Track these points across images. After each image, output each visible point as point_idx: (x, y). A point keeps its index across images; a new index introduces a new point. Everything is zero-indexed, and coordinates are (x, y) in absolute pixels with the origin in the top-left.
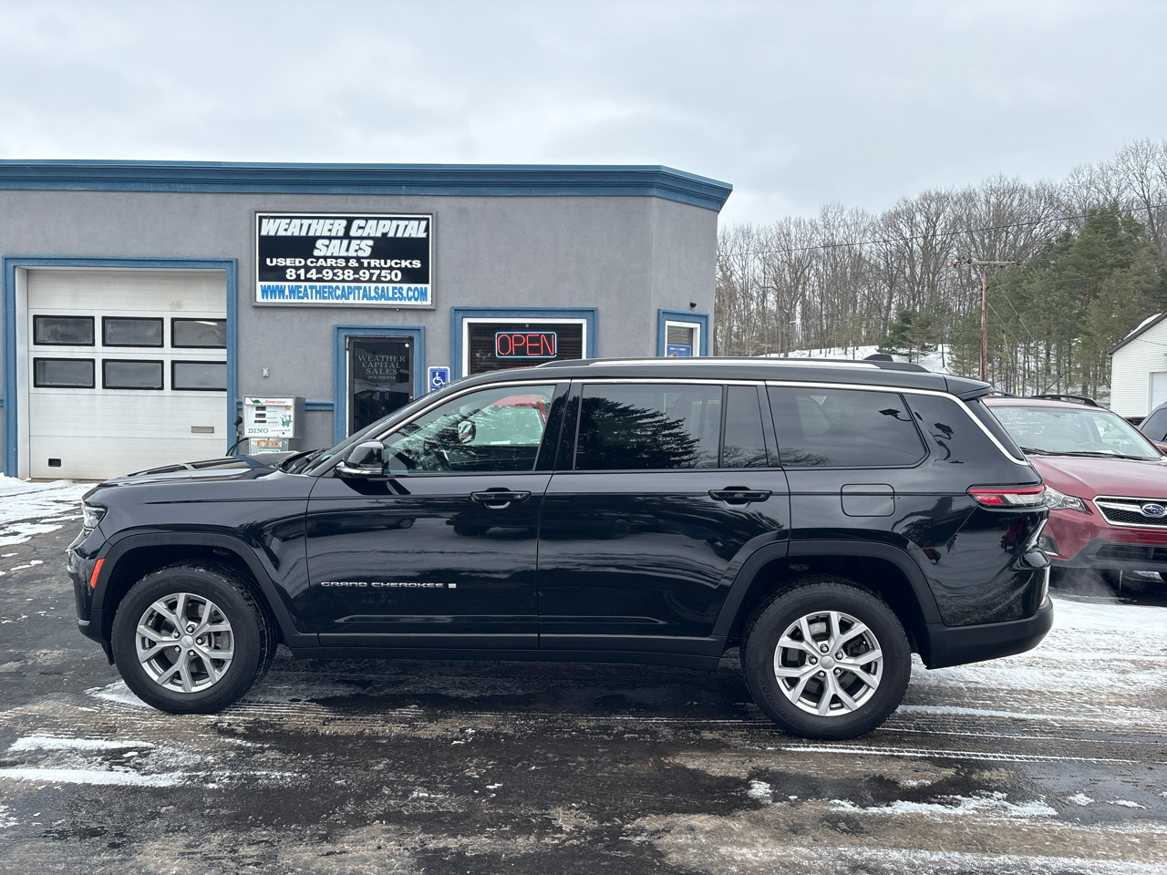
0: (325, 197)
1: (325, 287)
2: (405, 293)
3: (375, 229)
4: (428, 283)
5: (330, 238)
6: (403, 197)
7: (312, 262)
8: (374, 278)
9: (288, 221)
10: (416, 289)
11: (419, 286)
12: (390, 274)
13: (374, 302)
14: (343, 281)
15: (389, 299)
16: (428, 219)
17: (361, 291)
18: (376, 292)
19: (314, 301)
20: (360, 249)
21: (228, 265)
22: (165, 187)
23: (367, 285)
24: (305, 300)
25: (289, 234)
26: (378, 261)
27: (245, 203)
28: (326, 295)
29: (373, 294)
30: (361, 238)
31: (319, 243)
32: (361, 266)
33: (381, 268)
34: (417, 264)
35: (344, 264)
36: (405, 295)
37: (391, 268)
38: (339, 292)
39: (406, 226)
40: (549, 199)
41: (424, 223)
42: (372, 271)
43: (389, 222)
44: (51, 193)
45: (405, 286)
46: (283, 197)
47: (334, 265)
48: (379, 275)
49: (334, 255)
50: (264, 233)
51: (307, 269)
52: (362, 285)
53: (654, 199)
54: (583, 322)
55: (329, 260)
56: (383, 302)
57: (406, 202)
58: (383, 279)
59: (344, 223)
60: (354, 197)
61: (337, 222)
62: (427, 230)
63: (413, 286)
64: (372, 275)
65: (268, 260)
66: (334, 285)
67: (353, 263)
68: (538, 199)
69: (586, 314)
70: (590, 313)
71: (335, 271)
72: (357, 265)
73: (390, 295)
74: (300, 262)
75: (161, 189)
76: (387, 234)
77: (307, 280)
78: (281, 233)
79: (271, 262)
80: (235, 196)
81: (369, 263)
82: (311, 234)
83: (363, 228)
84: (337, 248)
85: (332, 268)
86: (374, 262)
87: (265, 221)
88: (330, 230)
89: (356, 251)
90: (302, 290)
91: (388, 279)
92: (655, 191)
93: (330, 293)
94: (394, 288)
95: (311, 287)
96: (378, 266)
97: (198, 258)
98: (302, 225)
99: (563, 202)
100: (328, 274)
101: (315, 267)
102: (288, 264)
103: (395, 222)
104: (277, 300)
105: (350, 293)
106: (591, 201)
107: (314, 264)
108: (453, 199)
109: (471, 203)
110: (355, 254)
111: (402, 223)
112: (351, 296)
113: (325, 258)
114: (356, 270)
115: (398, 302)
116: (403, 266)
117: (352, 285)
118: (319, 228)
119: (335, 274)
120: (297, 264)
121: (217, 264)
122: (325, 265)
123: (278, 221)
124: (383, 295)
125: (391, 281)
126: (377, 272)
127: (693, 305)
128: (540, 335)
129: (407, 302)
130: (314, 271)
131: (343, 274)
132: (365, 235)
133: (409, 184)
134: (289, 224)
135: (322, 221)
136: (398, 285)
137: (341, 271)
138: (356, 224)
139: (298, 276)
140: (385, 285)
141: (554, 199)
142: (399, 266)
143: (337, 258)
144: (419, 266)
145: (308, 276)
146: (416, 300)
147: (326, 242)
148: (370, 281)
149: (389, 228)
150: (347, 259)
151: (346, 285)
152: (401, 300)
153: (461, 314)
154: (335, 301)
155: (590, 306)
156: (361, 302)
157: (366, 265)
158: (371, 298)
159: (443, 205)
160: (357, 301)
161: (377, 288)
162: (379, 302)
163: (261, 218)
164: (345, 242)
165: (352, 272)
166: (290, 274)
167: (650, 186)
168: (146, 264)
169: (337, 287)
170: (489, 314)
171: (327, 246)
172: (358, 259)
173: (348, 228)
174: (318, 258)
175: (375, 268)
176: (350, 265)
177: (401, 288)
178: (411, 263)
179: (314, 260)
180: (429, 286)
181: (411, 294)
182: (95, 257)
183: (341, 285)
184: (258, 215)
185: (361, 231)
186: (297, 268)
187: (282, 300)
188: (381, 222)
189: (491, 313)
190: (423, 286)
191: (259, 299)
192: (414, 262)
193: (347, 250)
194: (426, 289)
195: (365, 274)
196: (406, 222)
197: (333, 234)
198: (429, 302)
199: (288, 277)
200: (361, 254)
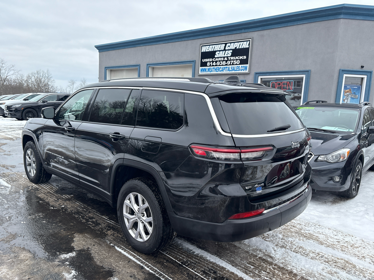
0: (220, 37)
1: (217, 68)
2: (240, 68)
3: (233, 46)
4: (248, 64)
5: (220, 51)
6: (243, 34)
7: (214, 60)
8: (231, 64)
9: (209, 46)
10: (244, 66)
11: (245, 65)
12: (236, 62)
13: (231, 72)
14: (223, 65)
15: (235, 71)
16: (250, 40)
17: (227, 68)
18: (232, 69)
19: (214, 73)
20: (228, 54)
21: (193, 62)
22: (180, 40)
23: (229, 66)
24: (212, 73)
25: (209, 51)
26: (233, 57)
27: (198, 42)
28: (217, 70)
29: (231, 69)
30: (229, 50)
31: (217, 53)
32: (228, 60)
33: (234, 60)
34: (245, 57)
35: (223, 59)
36: (240, 69)
37: (237, 60)
38: (221, 69)
39: (243, 44)
40: (295, 26)
41: (248, 42)
42: (231, 61)
43: (237, 43)
44: (157, 45)
45: (240, 66)
46: (209, 38)
47: (220, 60)
48: (233, 63)
49: (221, 56)
50: (202, 51)
51: (213, 62)
52: (228, 66)
53: (342, 19)
54: (304, 76)
55: (219, 58)
56: (233, 72)
57: (244, 35)
58: (234, 64)
59: (224, 45)
60: (228, 36)
61: (222, 45)
62: (249, 45)
63: (243, 65)
64: (231, 62)
65: (203, 60)
66: (220, 67)
67: (226, 59)
68: (290, 27)
69: (305, 73)
70: (307, 72)
71: (220, 62)
72: (227, 59)
73: (236, 69)
74: (211, 60)
75: (179, 40)
76: (236, 47)
77: (213, 66)
78: (207, 51)
79: (204, 61)
80: (196, 40)
81: (230, 58)
82: (215, 50)
83: (229, 46)
84: (221, 54)
85: (220, 61)
86: (232, 58)
87: (203, 47)
88: (220, 48)
89: (227, 54)
90: (211, 69)
91: (235, 64)
92: (342, 16)
93: (219, 70)
94: (237, 67)
95: (214, 68)
96: (233, 59)
97: (186, 61)
98: (212, 47)
99: (301, 27)
100: (218, 63)
101: (215, 61)
102: (208, 61)
103: (239, 43)
104: (205, 73)
105: (224, 69)
106: (313, 25)
107: (215, 60)
108: (259, 32)
109: (266, 32)
110: (226, 56)
111: (241, 43)
112: (224, 70)
113: (218, 58)
114: (226, 61)
115: (238, 72)
116: (240, 59)
117: (225, 66)
118: (217, 48)
119: (220, 63)
120: (210, 61)
121: (190, 62)
122: (218, 60)
123: (206, 47)
124: (234, 70)
125: (236, 64)
126: (232, 61)
127: (362, 67)
128: (287, 82)
129: (241, 71)
130: (215, 62)
131: (223, 63)
132: (230, 49)
133: (245, 29)
134: (209, 47)
135: (218, 45)
136: (238, 66)
137: (222, 62)
138: (228, 45)
139: (210, 64)
140: (234, 66)
141: (297, 26)
142: (239, 58)
143: (221, 57)
144: (246, 58)
145: (213, 64)
146: (244, 70)
147: (219, 52)
148: (230, 65)
149: (237, 45)
150: (224, 57)
151: (223, 66)
152: (239, 71)
153: (258, 75)
154: (220, 72)
155: (307, 69)
156: (227, 72)
157: (229, 59)
158: (230, 71)
159: (255, 35)
160: (226, 72)
161: (232, 67)
162: (232, 72)
163: (202, 46)
164: (224, 52)
165: (225, 62)
166: (208, 64)
167: (340, 14)
168: (175, 64)
169: (221, 68)
170: (268, 74)
171: (219, 54)
172: (227, 57)
173: (225, 47)
174: (216, 58)
175: (232, 60)
176: (225, 59)
177: (239, 67)
178: (243, 57)
179: (215, 59)
180: (248, 65)
181: (242, 68)
182: (164, 62)
183: (222, 67)
184: (201, 45)
185: (229, 47)
186: (210, 62)
187: (206, 73)
188: (235, 43)
189: (269, 74)
190: (246, 65)
191: (200, 73)
192: (244, 57)
193: (224, 54)
194: (247, 66)
195: (229, 63)
196: (243, 43)
197: (221, 49)
198: (247, 71)
199: (208, 65)
200: (228, 55)
